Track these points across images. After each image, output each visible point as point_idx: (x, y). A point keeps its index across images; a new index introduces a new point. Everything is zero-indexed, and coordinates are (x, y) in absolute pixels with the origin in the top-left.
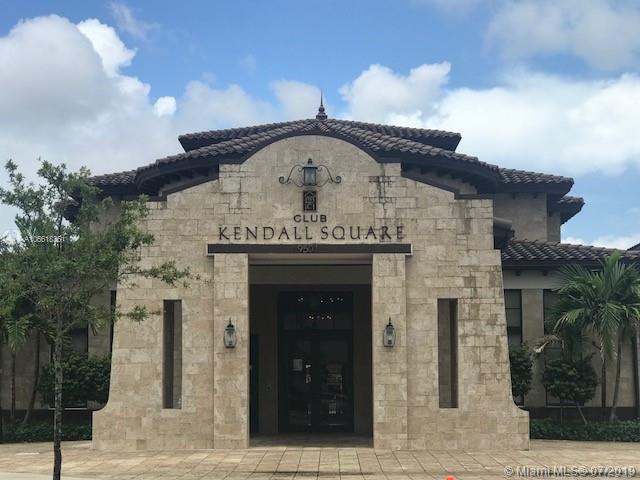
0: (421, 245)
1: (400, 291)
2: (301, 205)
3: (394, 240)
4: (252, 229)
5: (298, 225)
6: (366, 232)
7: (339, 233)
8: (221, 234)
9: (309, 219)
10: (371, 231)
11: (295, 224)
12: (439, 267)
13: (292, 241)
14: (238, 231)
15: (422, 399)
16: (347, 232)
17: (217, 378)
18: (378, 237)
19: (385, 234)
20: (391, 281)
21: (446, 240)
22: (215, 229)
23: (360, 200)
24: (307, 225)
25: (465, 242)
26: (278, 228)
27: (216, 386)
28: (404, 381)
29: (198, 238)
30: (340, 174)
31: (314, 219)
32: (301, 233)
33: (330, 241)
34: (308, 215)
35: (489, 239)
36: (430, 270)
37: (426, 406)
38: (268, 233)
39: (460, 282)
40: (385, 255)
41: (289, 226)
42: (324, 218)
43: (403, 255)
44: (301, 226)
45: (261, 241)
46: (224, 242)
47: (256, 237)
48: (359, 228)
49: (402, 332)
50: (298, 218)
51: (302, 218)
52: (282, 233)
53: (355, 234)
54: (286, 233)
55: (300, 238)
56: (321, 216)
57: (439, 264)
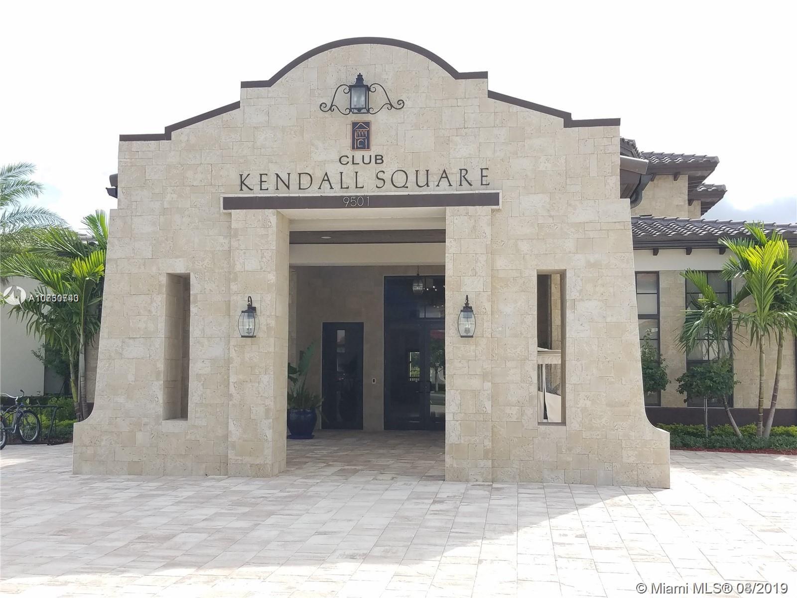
0: (515, 195)
1: (483, 259)
2: (349, 141)
3: (477, 188)
4: (284, 177)
5: (344, 169)
6: (437, 178)
7: (400, 179)
8: (242, 182)
9: (360, 161)
10: (444, 176)
11: (342, 168)
12: (542, 226)
13: (337, 192)
14: (264, 178)
15: (514, 412)
16: (412, 178)
17: (233, 379)
18: (454, 184)
19: (463, 180)
20: (469, 245)
21: (551, 187)
22: (234, 176)
24: (357, 168)
25: (579, 188)
26: (318, 175)
27: (232, 390)
28: (488, 385)
29: (212, 189)
30: (403, 97)
31: (367, 160)
32: (349, 181)
33: (388, 191)
34: (358, 154)
36: (526, 230)
38: (305, 180)
39: (570, 245)
40: (462, 208)
41: (334, 171)
42: (379, 159)
43: (489, 208)
44: (349, 170)
45: (294, 193)
46: (246, 194)
47: (288, 187)
48: (427, 171)
49: (485, 317)
50: (344, 160)
51: (350, 159)
52: (323, 180)
53: (422, 181)
54: (328, 180)
55: (348, 188)
56: (376, 156)
57: (540, 221)
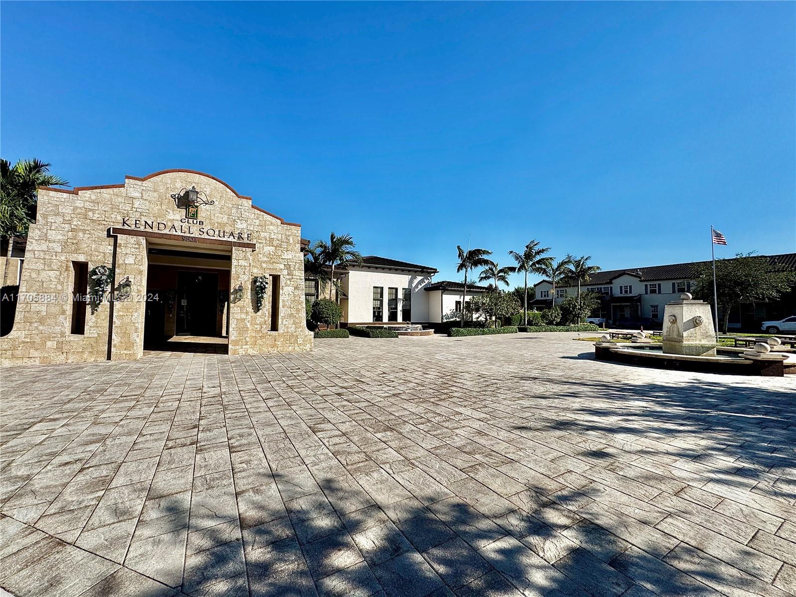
0: (261, 246)
1: (248, 268)
3: (246, 241)
4: (150, 222)
5: (184, 225)
6: (228, 235)
7: (211, 232)
8: (124, 222)
9: (192, 222)
10: (232, 234)
11: (181, 224)
12: (271, 258)
13: (179, 233)
14: (138, 222)
15: (258, 327)
16: (217, 233)
18: (236, 238)
19: (240, 237)
20: (242, 263)
21: (275, 244)
22: (120, 218)
23: (226, 217)
24: (190, 225)
25: (286, 247)
26: (170, 224)
29: (105, 223)
30: (214, 200)
31: (195, 223)
32: (185, 229)
33: (205, 236)
34: (191, 220)
35: (298, 246)
36: (265, 259)
37: (260, 330)
38: (162, 226)
39: (282, 266)
40: (240, 248)
41: (177, 224)
42: (201, 223)
43: (251, 249)
45: (155, 230)
46: (126, 227)
47: (152, 228)
48: (224, 231)
49: (248, 291)
50: (183, 221)
51: (187, 221)
52: (172, 227)
53: (222, 234)
54: (174, 228)
55: (185, 233)
56: (200, 222)
57: (271, 257)
